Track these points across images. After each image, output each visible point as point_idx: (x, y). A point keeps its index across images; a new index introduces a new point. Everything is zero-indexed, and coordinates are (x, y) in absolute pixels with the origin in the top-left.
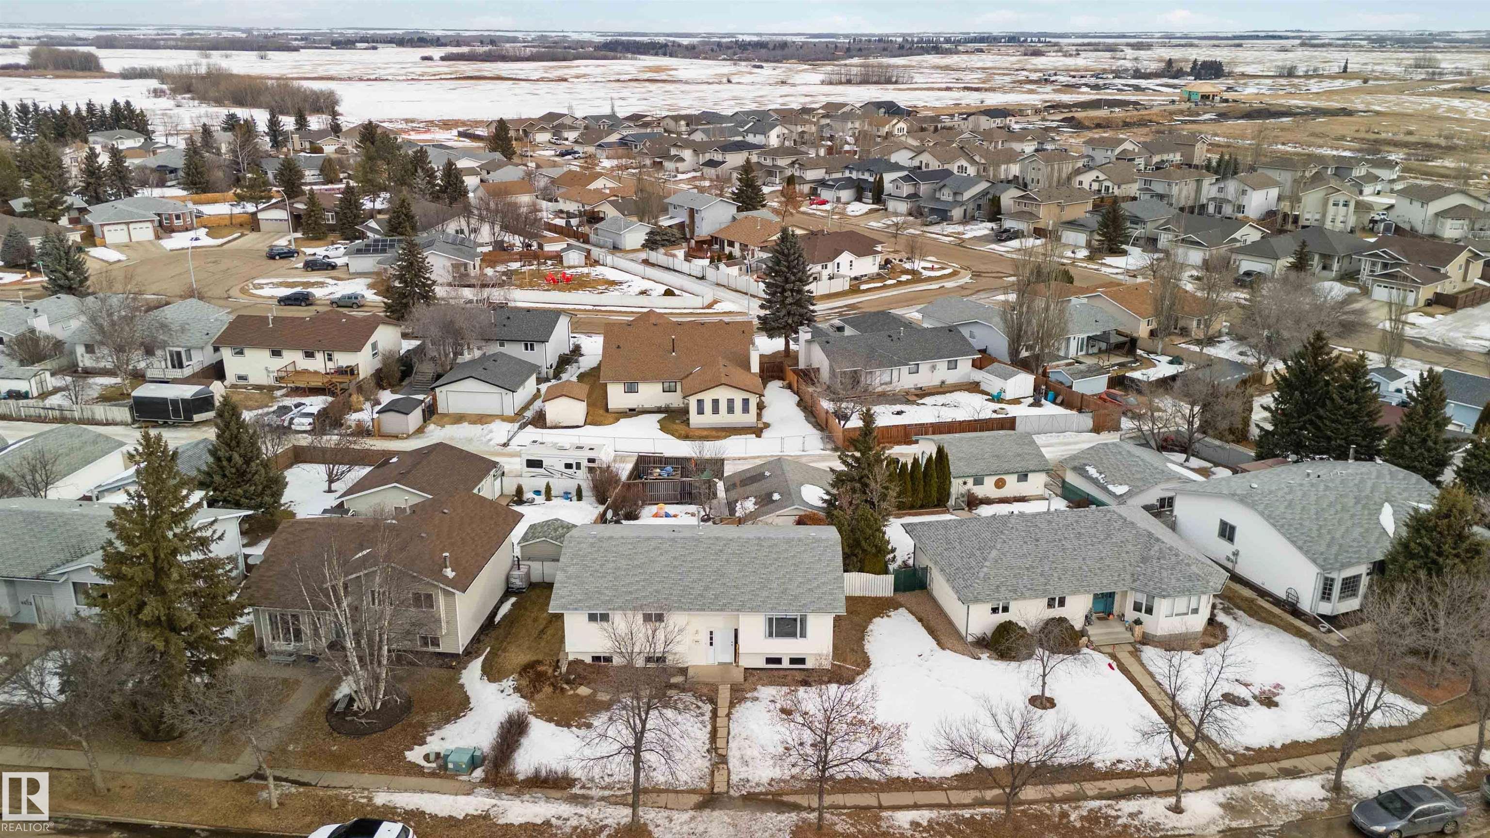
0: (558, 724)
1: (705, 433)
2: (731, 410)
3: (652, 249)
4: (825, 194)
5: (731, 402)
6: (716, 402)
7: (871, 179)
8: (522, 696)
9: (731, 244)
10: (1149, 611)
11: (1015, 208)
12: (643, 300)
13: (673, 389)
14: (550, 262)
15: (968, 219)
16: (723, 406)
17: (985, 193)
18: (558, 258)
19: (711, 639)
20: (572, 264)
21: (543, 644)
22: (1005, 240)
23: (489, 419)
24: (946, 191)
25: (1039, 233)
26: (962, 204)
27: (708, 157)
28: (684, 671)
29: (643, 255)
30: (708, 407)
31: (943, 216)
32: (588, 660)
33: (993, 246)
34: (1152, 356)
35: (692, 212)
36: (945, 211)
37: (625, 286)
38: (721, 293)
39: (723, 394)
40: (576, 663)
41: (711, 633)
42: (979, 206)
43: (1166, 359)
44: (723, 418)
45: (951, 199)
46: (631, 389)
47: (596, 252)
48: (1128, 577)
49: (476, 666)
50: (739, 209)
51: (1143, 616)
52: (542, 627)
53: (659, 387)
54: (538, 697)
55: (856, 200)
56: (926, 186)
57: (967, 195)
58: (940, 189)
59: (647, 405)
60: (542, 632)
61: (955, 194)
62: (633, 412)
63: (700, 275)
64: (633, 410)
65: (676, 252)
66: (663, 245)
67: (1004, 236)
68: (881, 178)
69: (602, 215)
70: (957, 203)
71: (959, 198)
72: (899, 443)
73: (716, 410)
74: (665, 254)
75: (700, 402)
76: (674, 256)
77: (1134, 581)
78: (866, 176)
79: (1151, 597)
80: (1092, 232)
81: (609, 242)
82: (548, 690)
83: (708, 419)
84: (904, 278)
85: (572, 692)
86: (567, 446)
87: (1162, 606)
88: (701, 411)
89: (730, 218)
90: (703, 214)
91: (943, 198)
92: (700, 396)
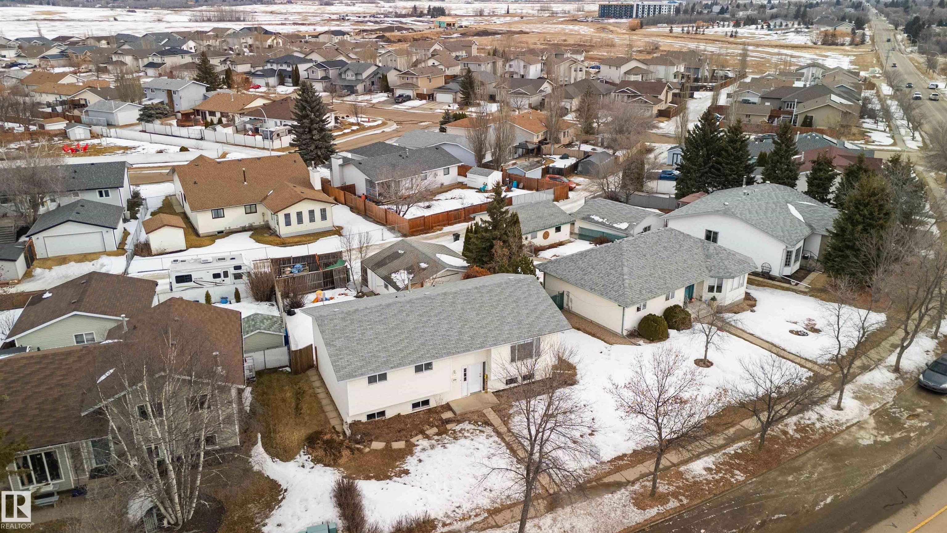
0: (378, 479)
1: (296, 240)
2: (312, 219)
3: (148, 122)
4: (257, 81)
5: (312, 212)
6: (299, 214)
7: (289, 69)
8: (325, 465)
9: (212, 114)
10: (719, 289)
11: (398, 82)
12: (161, 158)
13: (254, 210)
14: (56, 139)
15: (368, 91)
16: (306, 217)
17: (375, 74)
18: (64, 134)
19: (465, 375)
20: (78, 138)
21: (307, 418)
22: (401, 103)
23: (93, 256)
24: (349, 73)
25: (420, 97)
26: (363, 81)
27: (146, 61)
28: (448, 407)
29: (140, 128)
30: (294, 219)
31: (351, 90)
32: (364, 419)
33: (396, 106)
34: (548, 156)
35: (170, 94)
36: (352, 87)
37: (139, 149)
38: (227, 148)
39: (304, 207)
40: (355, 425)
41: (465, 370)
42: (373, 83)
43: (557, 157)
44: (307, 227)
45: (354, 78)
46: (218, 214)
47: (97, 129)
48: (705, 269)
49: (259, 452)
50: (208, 90)
51: (715, 294)
52: (293, 405)
53: (242, 210)
54: (342, 461)
55: (279, 84)
56: (333, 71)
57: (365, 75)
58: (345, 72)
59: (234, 227)
60: (298, 408)
61: (356, 74)
62: (222, 234)
63: (199, 136)
64: (222, 232)
65: (171, 122)
66: (157, 118)
67: (400, 99)
68: (297, 67)
69: (82, 102)
70: (358, 81)
71: (359, 77)
72: (445, 225)
73: (300, 220)
74: (162, 124)
75: (287, 216)
76: (170, 125)
77: (710, 271)
78: (284, 67)
79: (721, 279)
80: (456, 93)
81: (103, 119)
82: (346, 453)
83: (295, 229)
84: (354, 128)
85: (367, 450)
86: (210, 260)
87: (727, 284)
88: (288, 223)
89: (202, 97)
90: (181, 94)
91: (348, 78)
92: (286, 211)
